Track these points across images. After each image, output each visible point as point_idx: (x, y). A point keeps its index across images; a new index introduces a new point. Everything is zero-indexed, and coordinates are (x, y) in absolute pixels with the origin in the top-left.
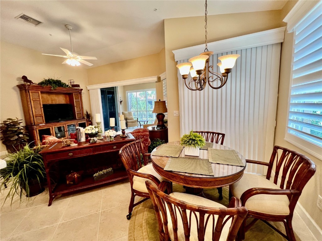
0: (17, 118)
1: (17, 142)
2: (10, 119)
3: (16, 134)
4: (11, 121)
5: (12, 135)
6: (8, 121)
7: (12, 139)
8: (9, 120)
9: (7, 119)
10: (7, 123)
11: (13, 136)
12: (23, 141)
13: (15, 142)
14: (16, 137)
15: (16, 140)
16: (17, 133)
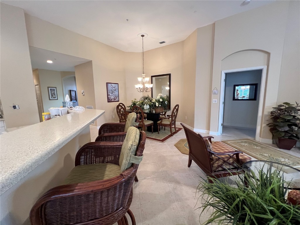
0: (297, 103)
1: (285, 135)
2: (286, 103)
3: (288, 124)
4: (287, 106)
5: (282, 124)
6: (283, 106)
7: (280, 130)
8: (285, 105)
9: (284, 103)
10: (282, 108)
11: (283, 127)
12: (295, 135)
13: (283, 134)
14: (287, 129)
15: (286, 132)
16: (290, 123)
